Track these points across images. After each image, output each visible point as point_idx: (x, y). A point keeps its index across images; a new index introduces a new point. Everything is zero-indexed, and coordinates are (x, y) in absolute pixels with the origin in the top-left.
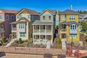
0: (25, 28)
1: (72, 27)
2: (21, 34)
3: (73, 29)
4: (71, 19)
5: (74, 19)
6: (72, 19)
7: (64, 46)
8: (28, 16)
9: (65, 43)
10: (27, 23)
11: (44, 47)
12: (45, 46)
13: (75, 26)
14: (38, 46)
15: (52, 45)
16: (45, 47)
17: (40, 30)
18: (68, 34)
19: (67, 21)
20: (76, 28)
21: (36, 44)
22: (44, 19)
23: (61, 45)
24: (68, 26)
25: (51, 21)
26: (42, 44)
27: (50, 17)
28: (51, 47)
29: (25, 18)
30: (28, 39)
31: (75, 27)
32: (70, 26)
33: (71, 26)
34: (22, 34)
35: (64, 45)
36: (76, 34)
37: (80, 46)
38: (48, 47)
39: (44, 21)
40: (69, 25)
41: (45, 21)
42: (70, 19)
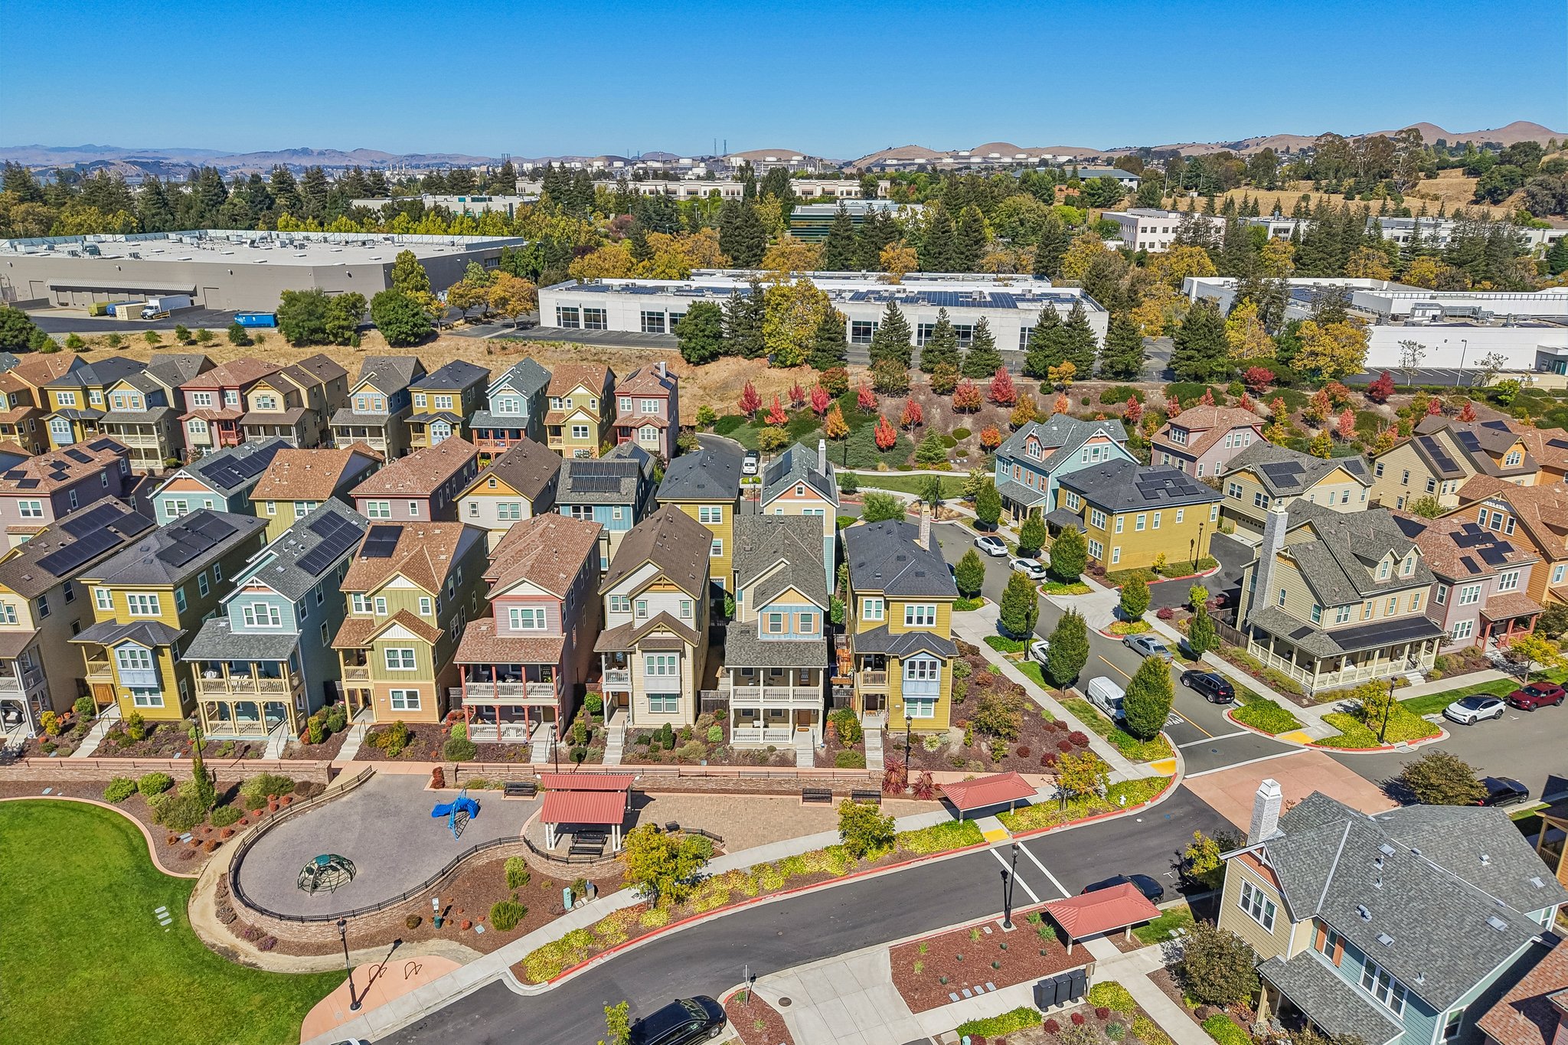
0: (677, 674)
1: (917, 670)
2: (656, 701)
3: (922, 674)
4: (915, 620)
5: (930, 620)
6: (920, 620)
7: (875, 755)
8: (685, 602)
9: (878, 742)
10: (689, 649)
11: (785, 761)
12: (790, 756)
13: (928, 665)
14: (759, 759)
15: (822, 753)
16: (793, 764)
17: (762, 687)
18: (893, 700)
19: (892, 631)
20: (932, 674)
21: (744, 748)
22: (776, 627)
23: (863, 749)
24: (895, 662)
25: (810, 639)
26: (772, 749)
27: (806, 618)
28: (819, 762)
29: (666, 619)
30: (691, 722)
31: (927, 670)
32: (906, 663)
33: (912, 665)
34: (661, 701)
35: (877, 749)
36: (936, 700)
37: (945, 756)
38: (805, 762)
39: (776, 639)
40: (902, 663)
41: (783, 639)
42: (910, 620)
